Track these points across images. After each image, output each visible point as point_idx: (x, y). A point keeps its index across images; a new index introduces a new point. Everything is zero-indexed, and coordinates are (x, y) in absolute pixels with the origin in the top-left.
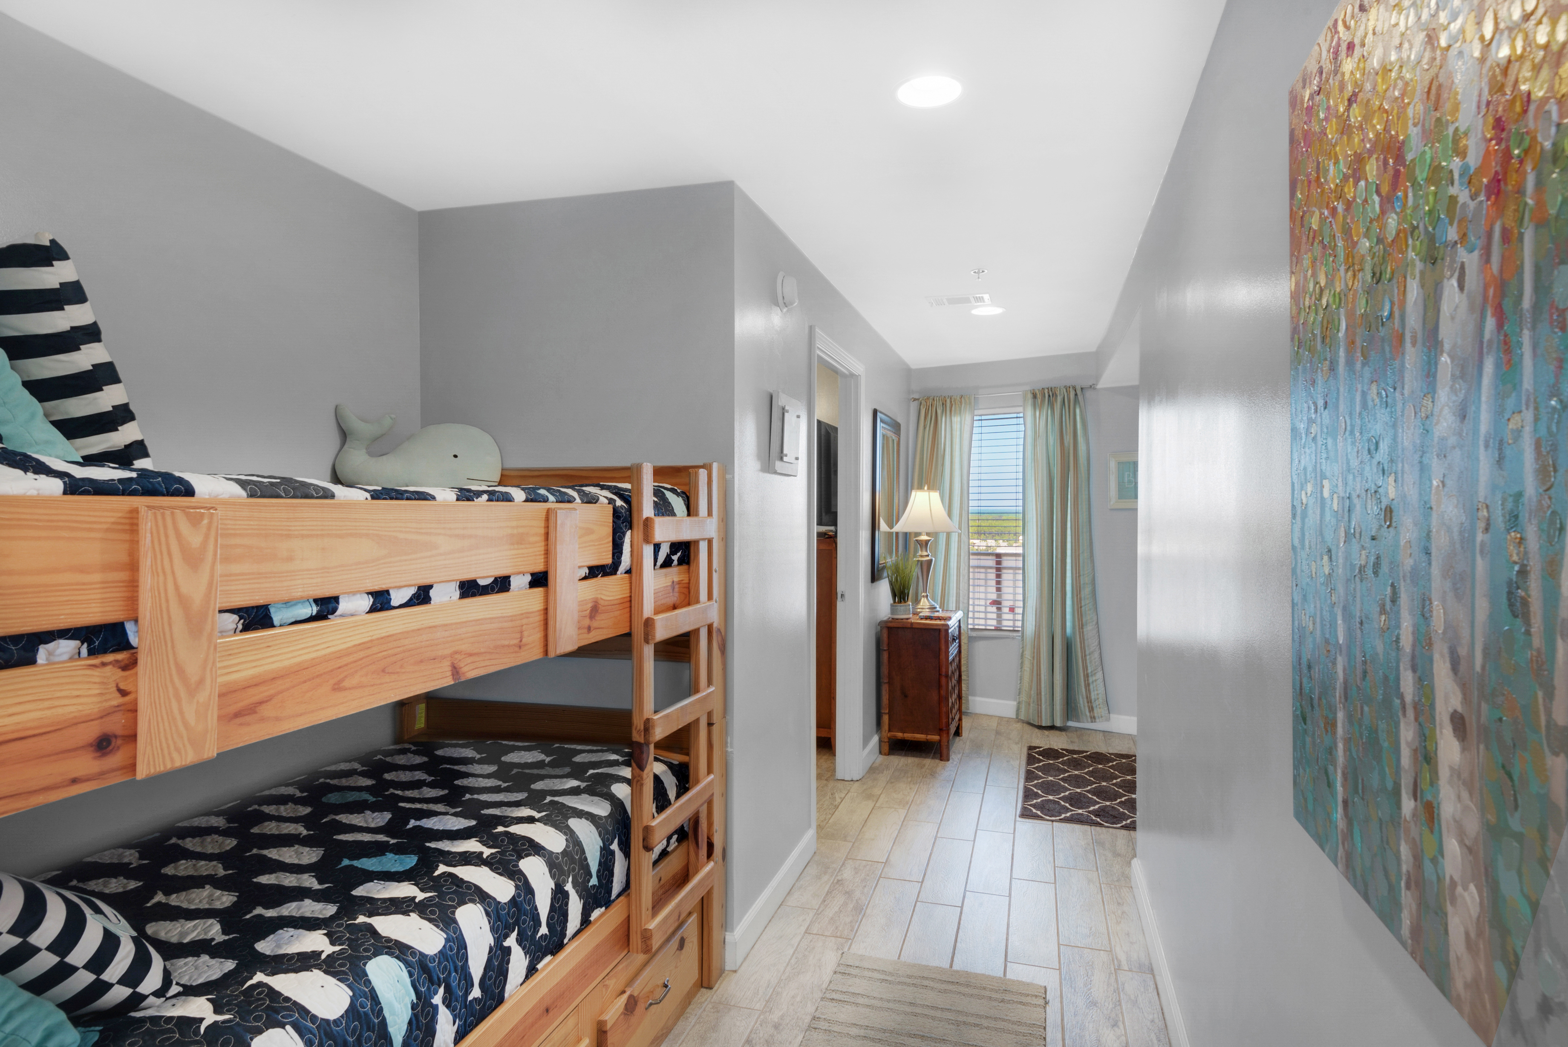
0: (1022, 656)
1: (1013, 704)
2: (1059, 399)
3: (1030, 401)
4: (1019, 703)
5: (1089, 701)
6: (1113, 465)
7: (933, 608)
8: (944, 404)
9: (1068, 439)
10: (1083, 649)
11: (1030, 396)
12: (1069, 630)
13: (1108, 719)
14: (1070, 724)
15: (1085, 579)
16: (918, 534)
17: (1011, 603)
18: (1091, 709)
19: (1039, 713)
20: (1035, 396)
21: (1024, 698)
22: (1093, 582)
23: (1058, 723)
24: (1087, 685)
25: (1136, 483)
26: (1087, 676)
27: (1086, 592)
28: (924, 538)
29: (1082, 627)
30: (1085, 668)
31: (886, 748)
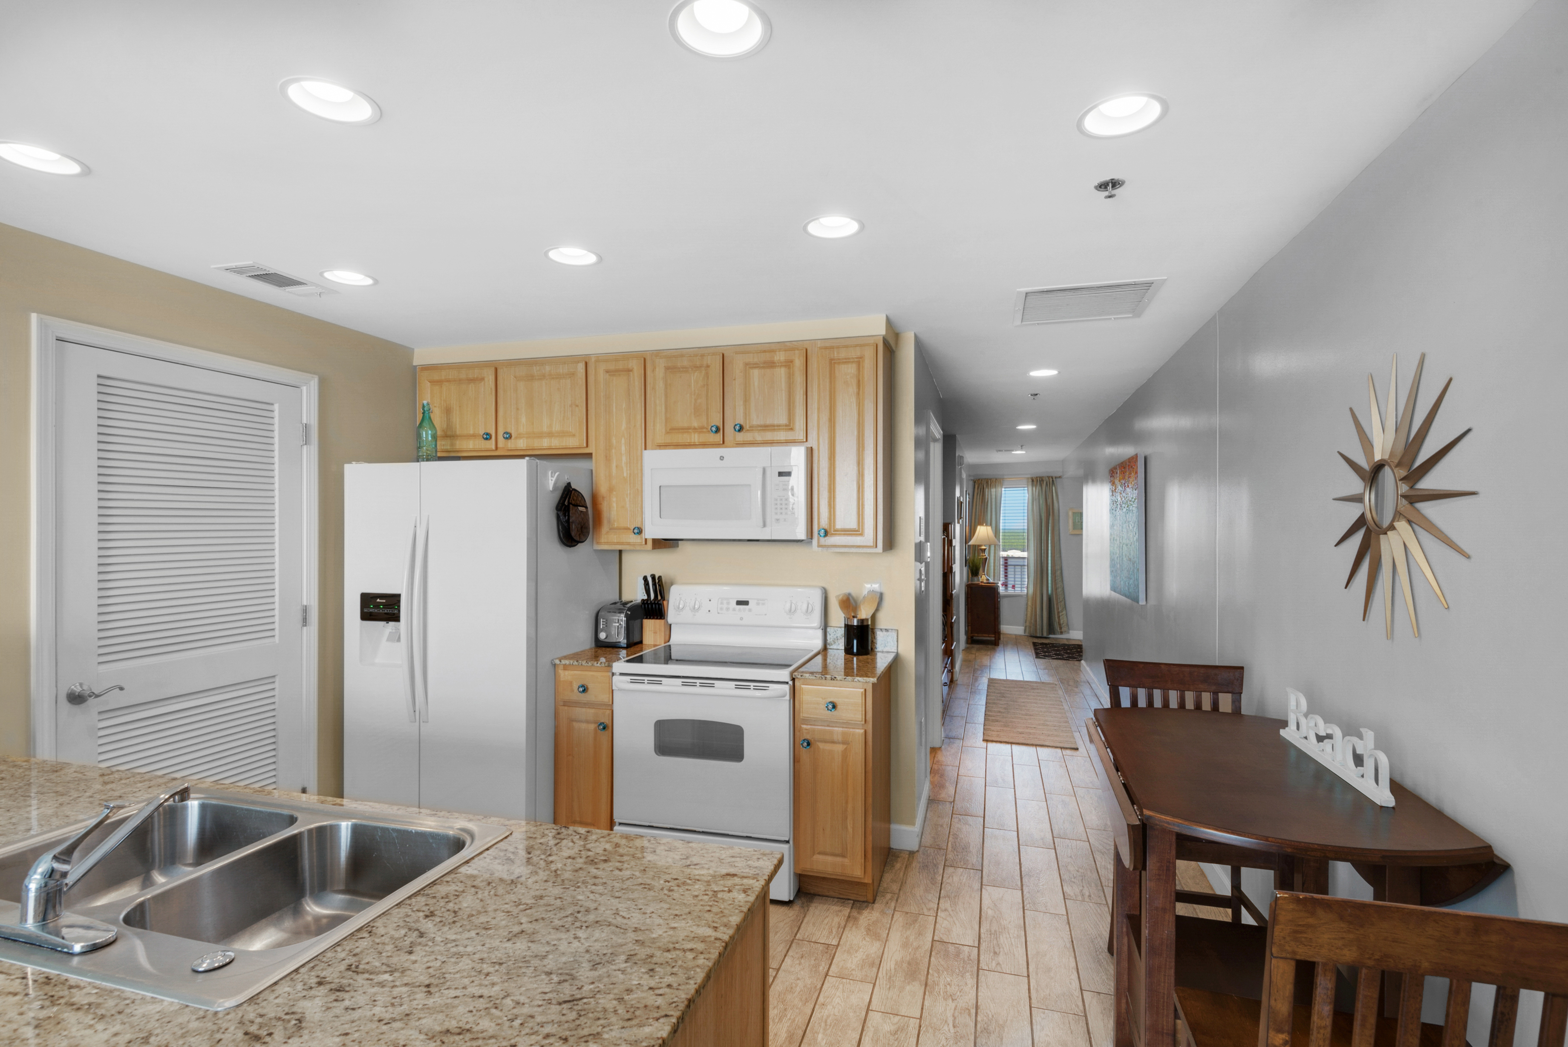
0: (1027, 604)
1: (1023, 628)
2: (1045, 483)
3: (1030, 483)
4: (1026, 627)
5: (1060, 624)
6: (1070, 513)
7: (988, 580)
8: (987, 483)
9: (1049, 501)
10: (1057, 600)
11: (1030, 480)
12: (1050, 592)
13: (1069, 633)
14: (1051, 636)
15: (1058, 567)
16: (981, 546)
17: (1013, 583)
18: (1061, 628)
19: (1036, 630)
20: (1033, 481)
21: (1028, 624)
22: (1061, 569)
23: (1045, 635)
24: (1059, 617)
25: (1082, 523)
26: (1058, 613)
27: (1058, 573)
28: (983, 547)
29: (1056, 589)
30: (1058, 609)
31: (970, 641)
